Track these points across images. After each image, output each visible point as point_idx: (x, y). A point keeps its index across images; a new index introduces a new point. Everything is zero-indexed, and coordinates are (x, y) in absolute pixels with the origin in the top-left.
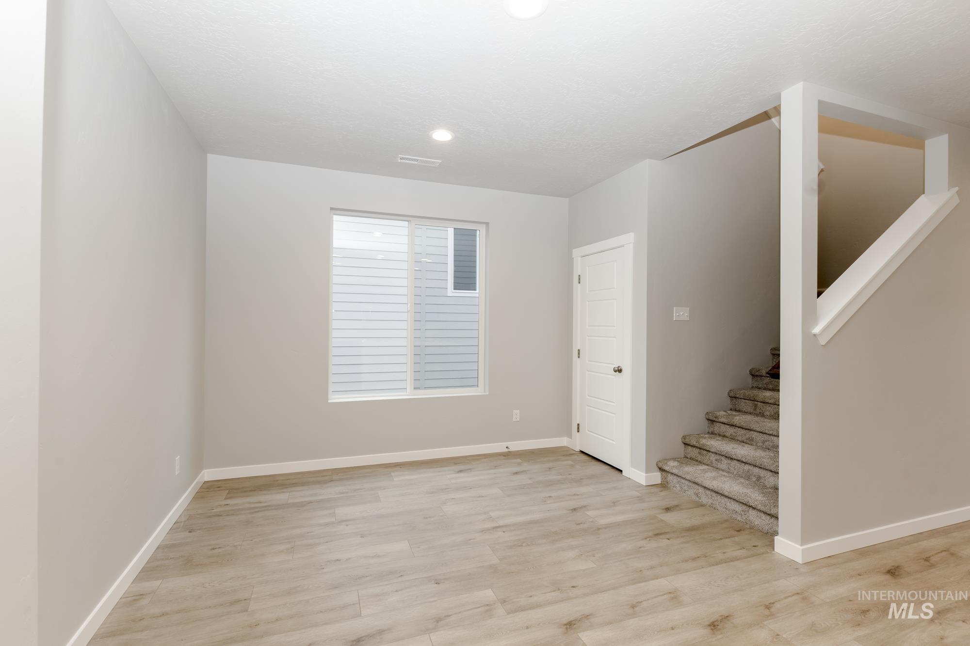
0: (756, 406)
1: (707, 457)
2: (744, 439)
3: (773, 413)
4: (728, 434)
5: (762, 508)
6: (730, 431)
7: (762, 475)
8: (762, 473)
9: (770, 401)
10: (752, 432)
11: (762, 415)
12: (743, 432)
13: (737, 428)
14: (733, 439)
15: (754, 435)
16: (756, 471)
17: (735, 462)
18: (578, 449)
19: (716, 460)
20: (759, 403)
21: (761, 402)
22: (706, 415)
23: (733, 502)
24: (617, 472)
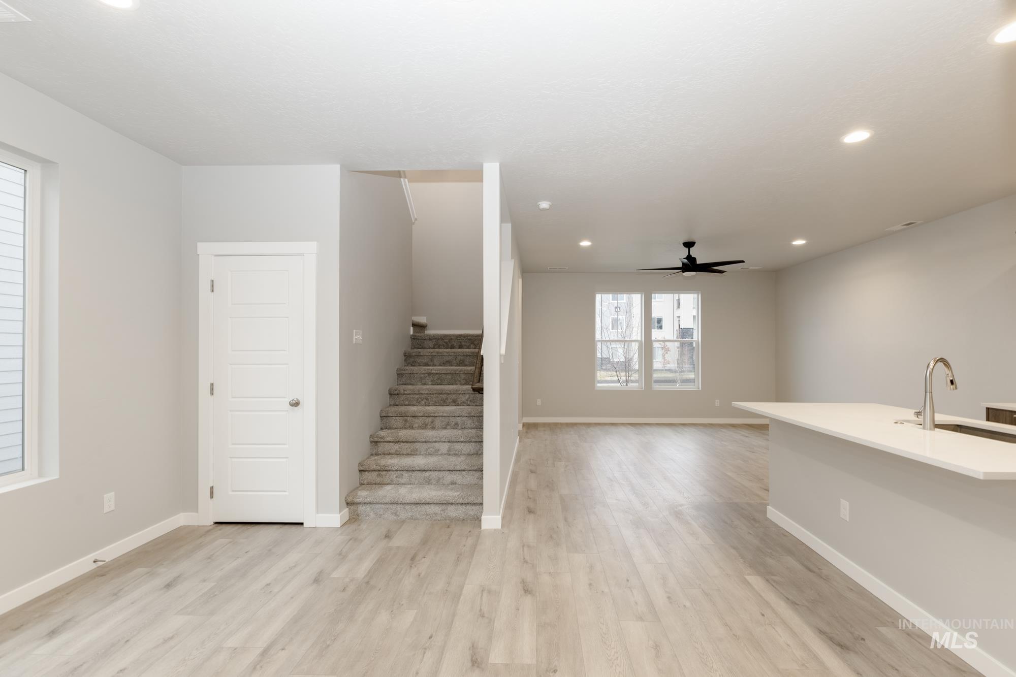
0: (406, 421)
1: (387, 477)
2: (409, 451)
3: (421, 424)
4: (393, 451)
5: (462, 501)
6: (395, 447)
7: (441, 476)
8: (441, 474)
9: (420, 415)
10: (416, 444)
11: (411, 428)
12: (408, 445)
13: (402, 443)
14: (398, 454)
15: (417, 445)
16: (435, 474)
17: (416, 473)
18: (210, 522)
19: (397, 477)
20: (409, 418)
21: (410, 417)
22: (370, 438)
23: (432, 506)
24: (298, 527)
